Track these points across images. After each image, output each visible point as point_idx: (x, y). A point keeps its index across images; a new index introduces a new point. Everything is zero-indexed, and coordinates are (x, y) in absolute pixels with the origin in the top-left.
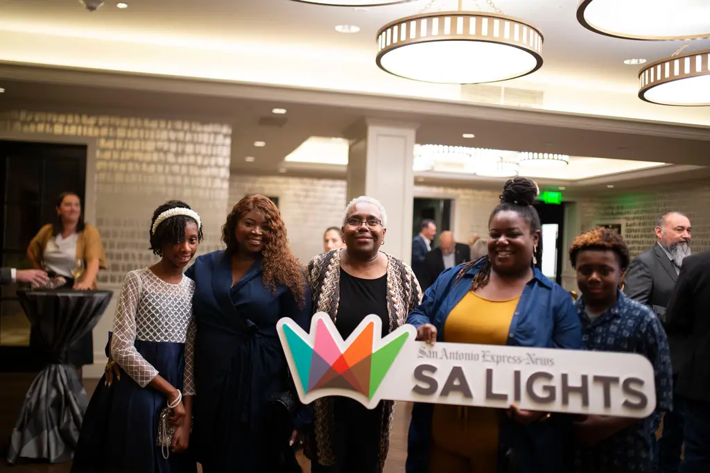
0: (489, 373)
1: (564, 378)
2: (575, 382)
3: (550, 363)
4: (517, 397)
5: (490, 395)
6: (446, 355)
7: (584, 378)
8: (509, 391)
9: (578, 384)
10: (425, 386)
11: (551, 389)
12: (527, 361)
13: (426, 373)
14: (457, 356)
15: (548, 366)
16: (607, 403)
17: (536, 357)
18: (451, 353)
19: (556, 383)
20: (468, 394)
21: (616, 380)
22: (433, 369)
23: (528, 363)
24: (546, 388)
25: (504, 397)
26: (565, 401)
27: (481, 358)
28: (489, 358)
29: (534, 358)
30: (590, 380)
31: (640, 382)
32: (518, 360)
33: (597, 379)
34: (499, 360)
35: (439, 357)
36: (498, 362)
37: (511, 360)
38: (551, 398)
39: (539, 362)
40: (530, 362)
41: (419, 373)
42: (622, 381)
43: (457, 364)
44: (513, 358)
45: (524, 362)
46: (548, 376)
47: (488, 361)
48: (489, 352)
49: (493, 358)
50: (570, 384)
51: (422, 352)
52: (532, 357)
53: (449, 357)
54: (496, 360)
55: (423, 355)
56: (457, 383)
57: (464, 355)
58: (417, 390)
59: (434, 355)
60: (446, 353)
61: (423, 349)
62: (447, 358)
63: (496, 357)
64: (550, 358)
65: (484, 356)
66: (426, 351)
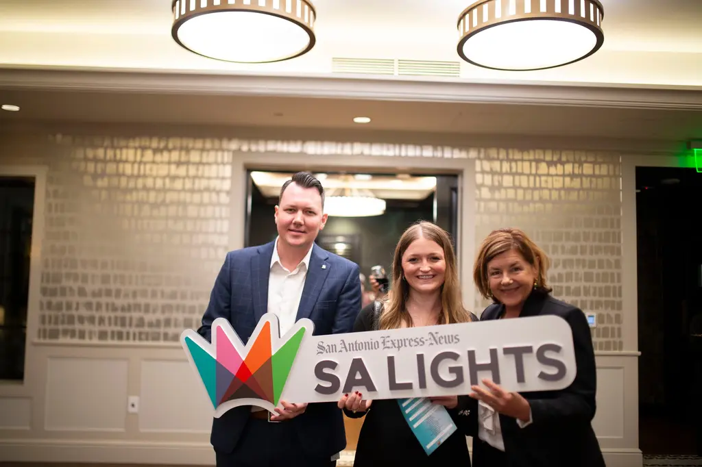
0: (391, 361)
1: (471, 355)
2: (483, 359)
3: (455, 340)
4: (423, 385)
5: (393, 386)
6: (345, 348)
7: (493, 353)
8: (414, 379)
9: (487, 360)
10: (327, 384)
11: (458, 371)
12: (429, 342)
13: (326, 371)
14: (356, 346)
15: (453, 344)
16: (521, 378)
17: (439, 335)
18: (349, 344)
19: (464, 363)
20: (371, 388)
21: (528, 350)
22: (333, 365)
23: (432, 344)
24: (452, 370)
25: (408, 386)
27: (381, 345)
28: (389, 344)
29: (437, 337)
30: (500, 353)
31: (556, 349)
32: (419, 342)
33: (507, 351)
34: (400, 344)
35: (338, 350)
36: (399, 347)
37: (413, 343)
38: (460, 380)
39: (443, 341)
40: (433, 342)
41: (319, 371)
42: (535, 349)
43: (357, 355)
44: (415, 341)
45: (427, 343)
46: (454, 356)
47: (389, 348)
48: (389, 337)
49: (393, 344)
50: (478, 362)
51: (321, 347)
52: (435, 335)
53: (348, 349)
54: (397, 345)
55: (322, 351)
56: (358, 377)
57: (364, 345)
58: (320, 389)
59: (332, 348)
60: (344, 344)
61: (321, 344)
62: (347, 351)
63: (396, 342)
64: (454, 335)
65: (384, 343)
66: (325, 345)
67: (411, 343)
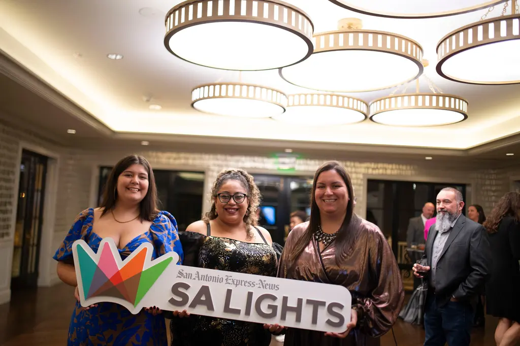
0: (229, 292)
1: (285, 299)
2: (292, 303)
3: (276, 288)
4: (248, 312)
5: (227, 309)
6: (198, 277)
7: (300, 301)
8: (242, 307)
9: (295, 305)
10: (179, 299)
11: (274, 308)
12: (258, 286)
13: (181, 290)
14: (206, 278)
15: (274, 290)
16: (314, 321)
17: (266, 283)
18: (202, 276)
19: (279, 303)
20: (211, 308)
21: (323, 304)
22: (187, 287)
24: (270, 307)
25: (238, 312)
26: (283, 317)
27: (224, 281)
28: (230, 281)
29: (264, 283)
30: (304, 302)
31: (341, 307)
32: (252, 284)
33: (309, 302)
34: (238, 283)
35: (192, 278)
36: (237, 285)
38: (273, 315)
39: (268, 287)
40: (261, 286)
41: (175, 289)
42: (327, 305)
43: (206, 284)
44: (249, 283)
46: (274, 298)
47: (230, 284)
48: (231, 276)
49: (233, 281)
50: (289, 305)
51: (180, 273)
52: (263, 282)
53: (200, 278)
54: (235, 283)
55: (180, 276)
56: (203, 298)
57: (212, 278)
58: (172, 301)
59: (189, 276)
60: (198, 275)
61: (181, 271)
62: (199, 280)
63: (235, 281)
64: (276, 285)
65: (227, 280)
66: (184, 272)
67: (246, 284)
